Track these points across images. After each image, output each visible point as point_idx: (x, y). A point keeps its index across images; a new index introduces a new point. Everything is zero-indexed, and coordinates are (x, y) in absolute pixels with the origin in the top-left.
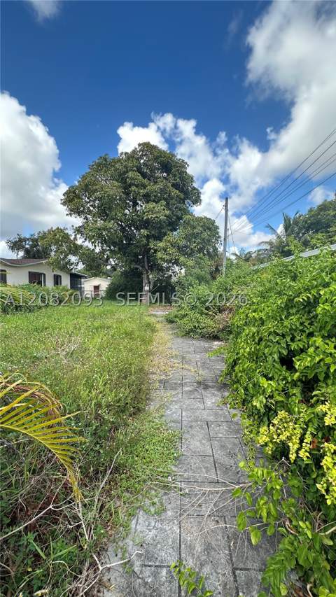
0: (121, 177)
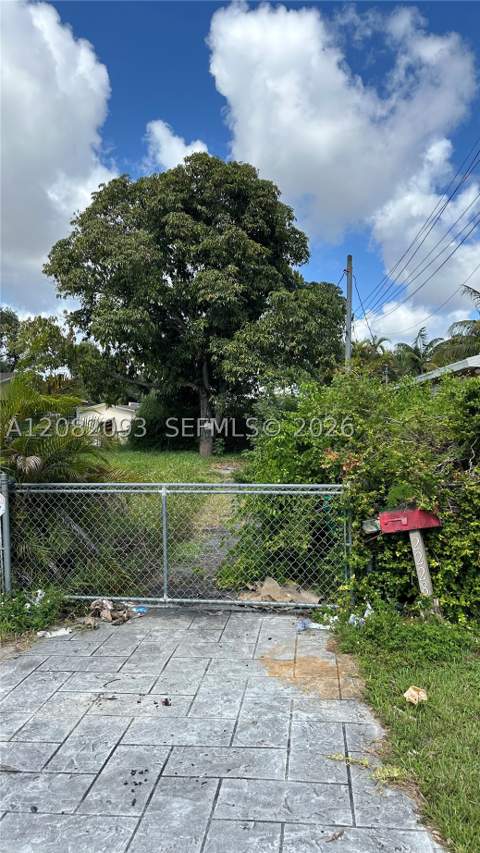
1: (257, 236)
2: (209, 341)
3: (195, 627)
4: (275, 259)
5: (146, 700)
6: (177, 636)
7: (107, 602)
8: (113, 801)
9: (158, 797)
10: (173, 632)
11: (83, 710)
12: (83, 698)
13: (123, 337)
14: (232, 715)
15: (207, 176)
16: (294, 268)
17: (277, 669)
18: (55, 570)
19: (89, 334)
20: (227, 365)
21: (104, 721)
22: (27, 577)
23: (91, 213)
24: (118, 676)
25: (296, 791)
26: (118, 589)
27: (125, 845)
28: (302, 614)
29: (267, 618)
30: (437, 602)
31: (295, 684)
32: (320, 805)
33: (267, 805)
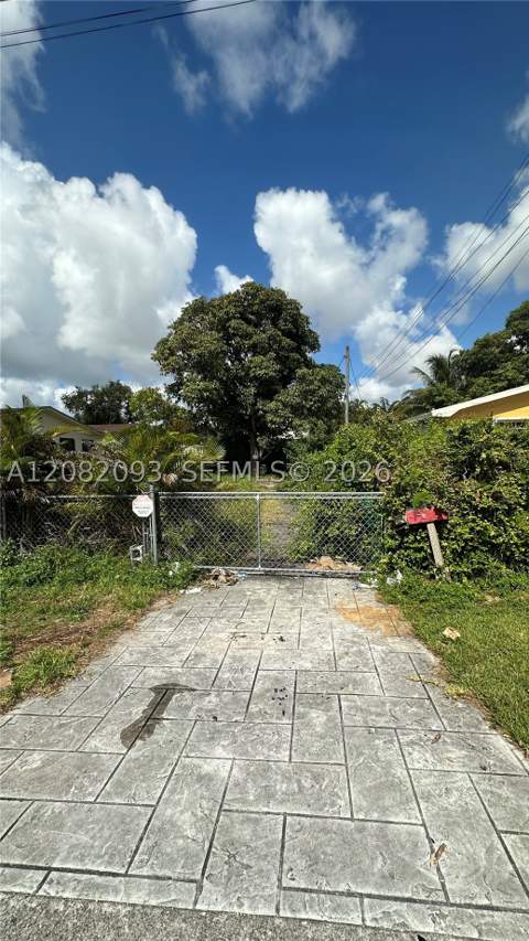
0: (222, 326)
1: (288, 334)
2: (256, 401)
3: (282, 587)
4: (298, 350)
5: (267, 637)
6: (272, 592)
7: (221, 570)
8: (269, 712)
9: (300, 709)
10: (269, 590)
11: (227, 645)
12: (223, 636)
13: (201, 400)
14: (331, 648)
15: (254, 296)
16: (309, 355)
17: (348, 615)
18: (186, 549)
19: (179, 399)
20: (269, 417)
21: (243, 652)
22: (167, 553)
23: (181, 321)
24: (243, 620)
25: (395, 704)
26: (227, 562)
27: (288, 747)
28: (352, 578)
29: (329, 580)
30: (447, 569)
31: (364, 625)
32: (416, 714)
33: (378, 715)
